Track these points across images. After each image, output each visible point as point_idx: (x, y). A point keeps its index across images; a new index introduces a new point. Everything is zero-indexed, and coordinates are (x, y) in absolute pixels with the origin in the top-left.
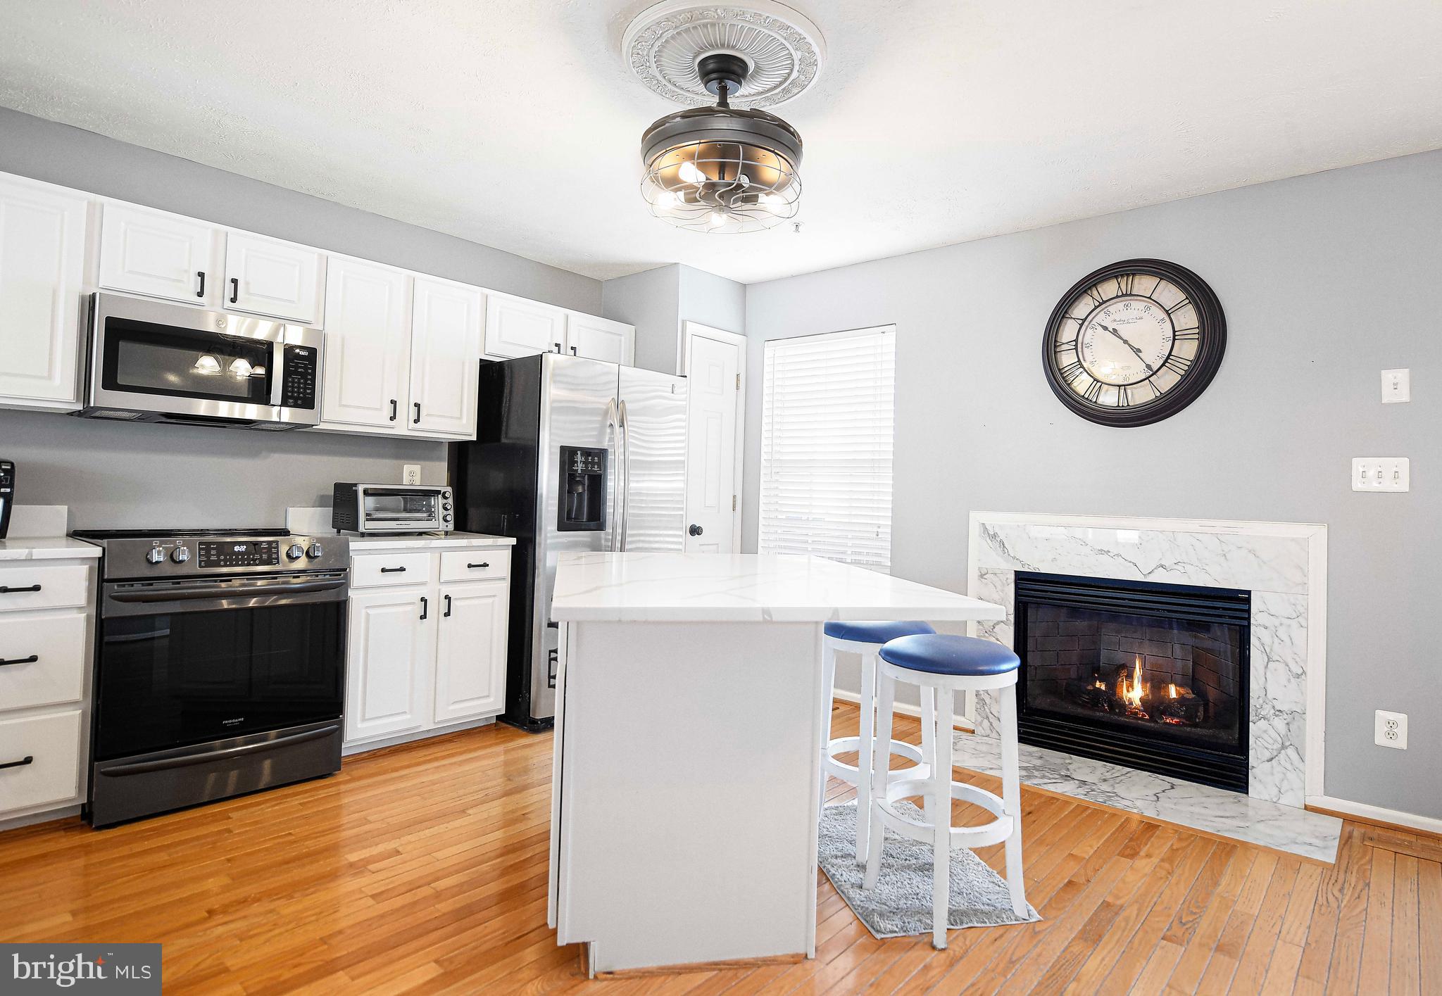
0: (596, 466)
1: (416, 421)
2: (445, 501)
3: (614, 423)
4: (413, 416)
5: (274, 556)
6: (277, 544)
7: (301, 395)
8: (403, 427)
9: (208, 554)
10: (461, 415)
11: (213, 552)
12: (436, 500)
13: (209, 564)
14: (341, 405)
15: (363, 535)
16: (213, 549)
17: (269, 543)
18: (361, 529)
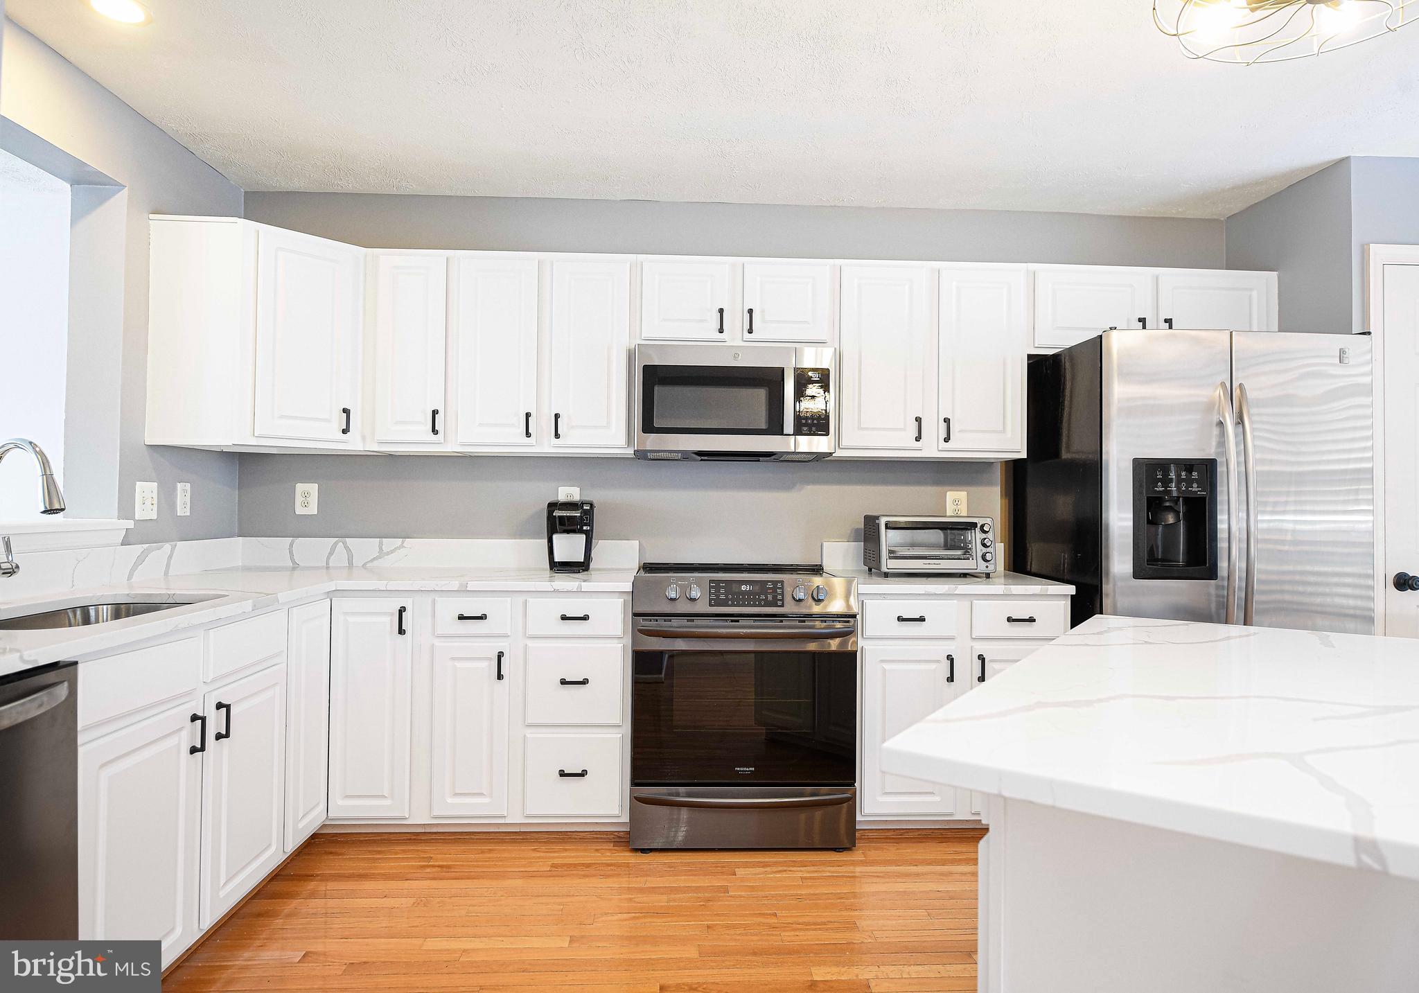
0: (1195, 485)
1: (947, 440)
2: (984, 536)
3: (1225, 421)
4: (943, 435)
5: (779, 597)
6: (782, 585)
7: (815, 422)
8: (932, 448)
9: (717, 594)
10: (1004, 428)
11: (722, 591)
12: (973, 534)
13: (718, 603)
14: (860, 428)
15: (886, 575)
16: (723, 587)
17: (775, 583)
18: (884, 569)
